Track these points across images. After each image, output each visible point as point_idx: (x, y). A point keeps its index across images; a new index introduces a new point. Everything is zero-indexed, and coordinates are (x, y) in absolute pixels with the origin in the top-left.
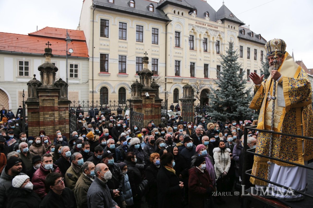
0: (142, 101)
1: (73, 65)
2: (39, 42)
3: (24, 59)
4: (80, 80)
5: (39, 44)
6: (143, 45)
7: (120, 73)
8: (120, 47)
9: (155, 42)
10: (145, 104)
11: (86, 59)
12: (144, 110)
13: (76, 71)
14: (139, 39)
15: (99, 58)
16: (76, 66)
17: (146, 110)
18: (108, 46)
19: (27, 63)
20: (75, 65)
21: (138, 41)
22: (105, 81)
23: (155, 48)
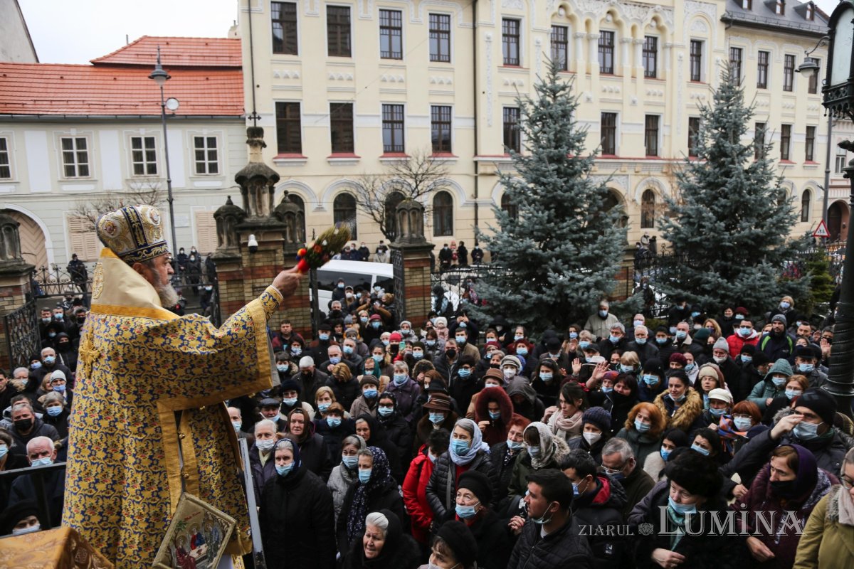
0: (240, 259)
1: (202, 139)
2: (117, 82)
3: (74, 133)
4: (223, 179)
5: (116, 87)
6: (404, 67)
7: (336, 154)
8: (332, 79)
9: (440, 56)
10: (252, 268)
11: (236, 119)
12: (249, 286)
13: (213, 155)
14: (390, 52)
15: (272, 115)
16: (212, 142)
17: (257, 285)
18: (296, 77)
19: (81, 143)
20: (208, 139)
21: (388, 56)
22: (292, 179)
23: (440, 72)
